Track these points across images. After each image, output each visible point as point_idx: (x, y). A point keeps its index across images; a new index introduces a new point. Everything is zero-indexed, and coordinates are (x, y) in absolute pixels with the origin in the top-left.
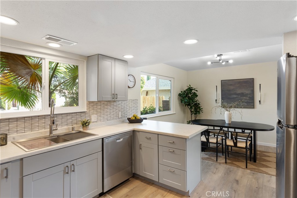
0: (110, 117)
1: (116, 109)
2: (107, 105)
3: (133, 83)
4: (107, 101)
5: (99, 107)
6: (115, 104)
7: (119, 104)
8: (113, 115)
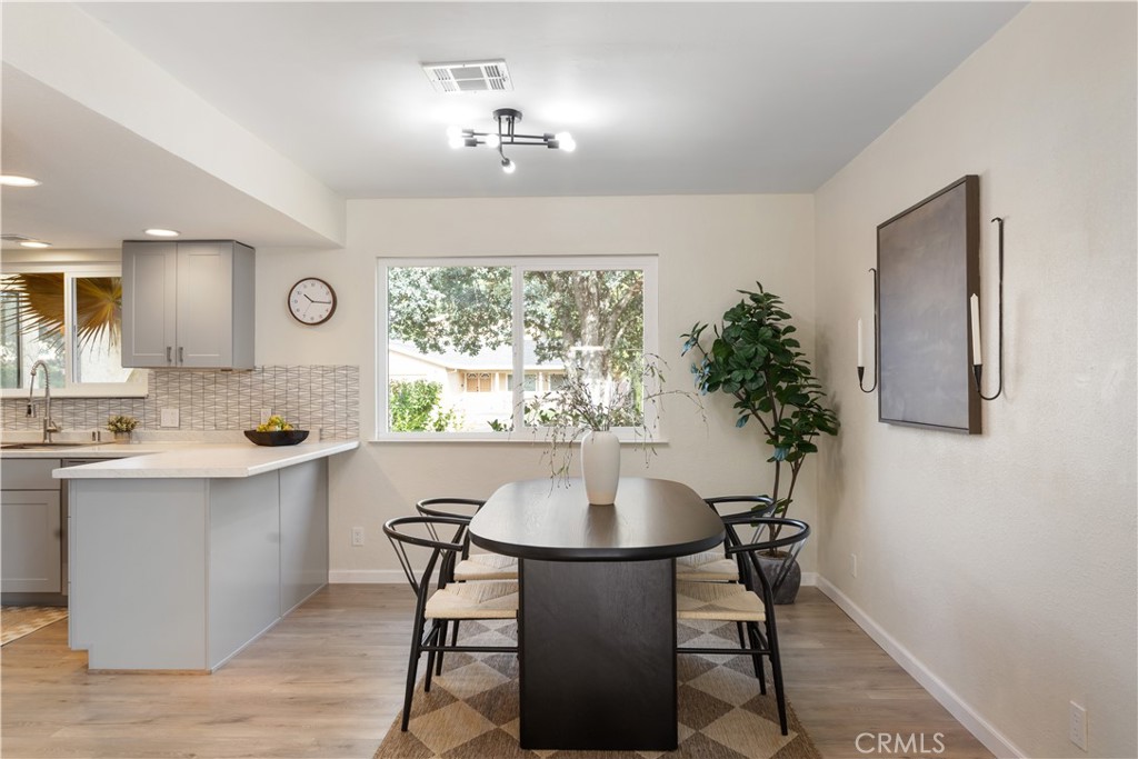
0: (227, 419)
1: (251, 398)
2: (215, 383)
3: (330, 307)
4: (215, 370)
5: (188, 387)
6: (247, 380)
7: (263, 382)
8: (239, 414)
